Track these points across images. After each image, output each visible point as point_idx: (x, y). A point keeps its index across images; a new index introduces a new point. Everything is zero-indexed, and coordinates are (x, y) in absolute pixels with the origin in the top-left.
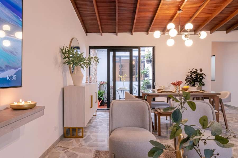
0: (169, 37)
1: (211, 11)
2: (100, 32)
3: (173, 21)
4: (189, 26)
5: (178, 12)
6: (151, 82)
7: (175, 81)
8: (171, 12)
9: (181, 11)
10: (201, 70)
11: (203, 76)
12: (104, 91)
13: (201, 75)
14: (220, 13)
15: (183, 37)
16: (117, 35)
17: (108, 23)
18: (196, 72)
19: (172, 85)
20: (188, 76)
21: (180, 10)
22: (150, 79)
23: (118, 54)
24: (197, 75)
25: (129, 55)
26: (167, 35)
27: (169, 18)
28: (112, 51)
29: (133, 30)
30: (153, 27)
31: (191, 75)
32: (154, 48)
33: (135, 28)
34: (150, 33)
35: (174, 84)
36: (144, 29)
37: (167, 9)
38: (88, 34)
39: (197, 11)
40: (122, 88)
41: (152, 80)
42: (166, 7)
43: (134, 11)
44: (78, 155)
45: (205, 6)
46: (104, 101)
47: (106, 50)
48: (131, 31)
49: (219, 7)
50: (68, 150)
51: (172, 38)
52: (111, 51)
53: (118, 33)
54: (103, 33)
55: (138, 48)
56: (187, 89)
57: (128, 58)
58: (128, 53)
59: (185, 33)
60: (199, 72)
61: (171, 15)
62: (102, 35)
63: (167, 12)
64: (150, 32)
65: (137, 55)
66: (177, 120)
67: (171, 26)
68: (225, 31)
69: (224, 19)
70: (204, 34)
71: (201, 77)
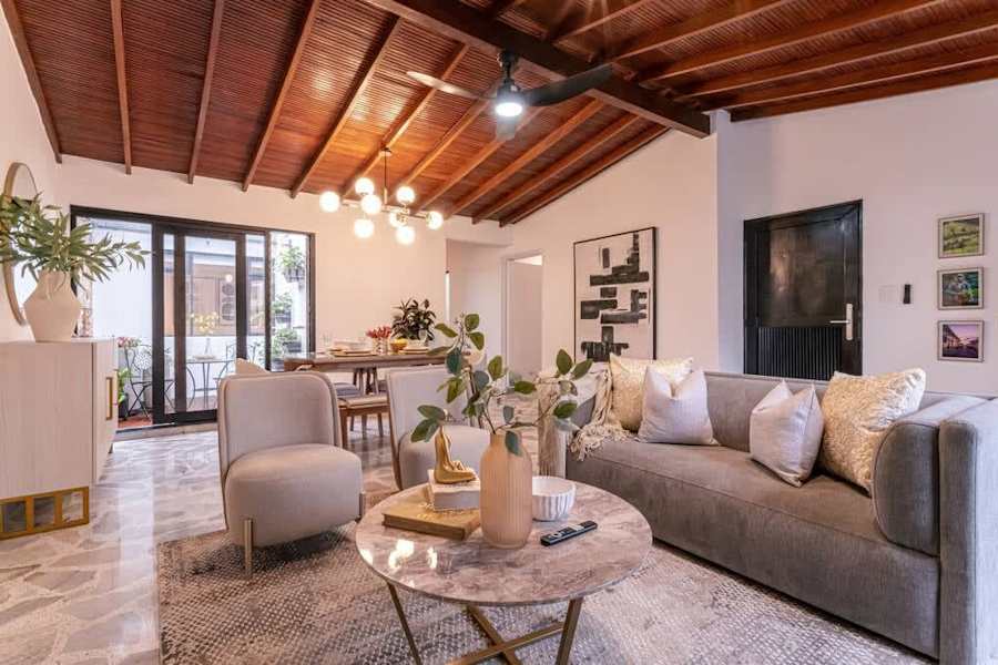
0: (361, 214)
1: (449, 170)
2: (124, 163)
3: (367, 172)
4: (406, 194)
5: (382, 154)
6: (302, 336)
7: (375, 328)
8: (363, 149)
9: (388, 154)
10: (427, 304)
11: (431, 317)
12: (127, 369)
13: (426, 315)
14: (465, 178)
15: (392, 218)
16: (190, 182)
17: (160, 136)
18: (415, 307)
19: (369, 338)
20: (397, 318)
21: (386, 149)
22: (300, 327)
23: (193, 244)
24: (418, 314)
25: (233, 253)
26: (355, 206)
27: (356, 163)
28: (171, 233)
29: (250, 178)
30: (314, 178)
31: (406, 314)
32: (311, 237)
33: (257, 172)
34: (301, 195)
35: (373, 335)
36: (283, 180)
37: (355, 139)
38: (64, 156)
39: (423, 160)
40: (203, 355)
41: (305, 330)
42: (353, 133)
43: (263, 122)
44: (94, 573)
45: (439, 153)
46: (127, 407)
47: (149, 227)
48: (241, 178)
49: (463, 162)
50: (40, 570)
51: (368, 217)
52: (167, 233)
53: (196, 177)
54: (133, 168)
55: (265, 232)
56: (404, 345)
57: (232, 263)
58: (228, 247)
59: (398, 210)
60: (422, 308)
61: (363, 156)
62: (128, 172)
63: (354, 147)
64: (302, 190)
65: (262, 254)
66: (456, 368)
67: (364, 185)
68: (470, 219)
69: (471, 192)
70: (436, 219)
71: (427, 321)
